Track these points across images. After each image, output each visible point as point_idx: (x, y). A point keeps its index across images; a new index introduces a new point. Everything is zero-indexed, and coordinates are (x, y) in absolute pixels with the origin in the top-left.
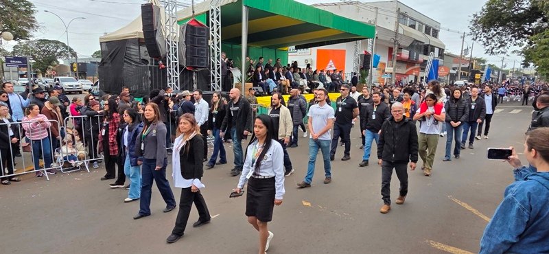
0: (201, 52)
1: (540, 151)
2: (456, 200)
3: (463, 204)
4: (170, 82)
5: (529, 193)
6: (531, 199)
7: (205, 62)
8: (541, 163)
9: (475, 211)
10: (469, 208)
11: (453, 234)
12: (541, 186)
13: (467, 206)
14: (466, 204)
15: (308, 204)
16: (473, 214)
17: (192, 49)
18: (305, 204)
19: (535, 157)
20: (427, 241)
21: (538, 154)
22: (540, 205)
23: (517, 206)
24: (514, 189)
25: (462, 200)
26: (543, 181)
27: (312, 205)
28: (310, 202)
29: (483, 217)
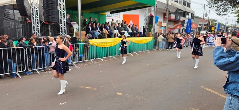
0: (54, 13)
2: (206, 88)
3: (209, 90)
4: (34, 31)
9: (216, 93)
10: (213, 92)
11: (205, 105)
13: (211, 91)
14: (211, 90)
16: (215, 94)
18: (119, 94)
20: (190, 109)
25: (209, 88)
27: (122, 94)
28: (121, 93)
29: (221, 95)
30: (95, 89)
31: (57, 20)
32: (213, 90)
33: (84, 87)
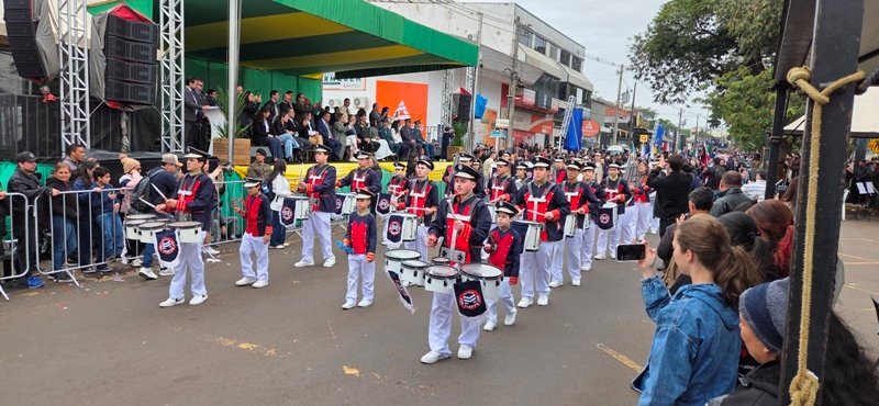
0: (141, 73)
2: (610, 352)
3: (621, 357)
4: (69, 131)
5: (699, 320)
6: (701, 329)
7: (149, 94)
10: (631, 364)
13: (627, 362)
14: (625, 358)
15: (355, 371)
17: (120, 65)
18: (349, 371)
19: (692, 261)
25: (620, 351)
27: (360, 373)
28: (357, 368)
30: (272, 351)
31: (153, 99)
32: (630, 357)
33: (236, 344)
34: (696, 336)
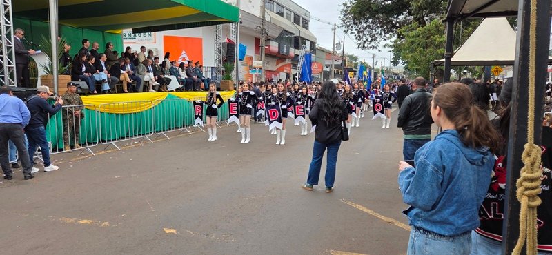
1: (444, 108)
2: (350, 203)
3: (358, 206)
5: (440, 152)
6: (443, 158)
8: (445, 121)
12: (449, 144)
13: (361, 208)
15: (173, 231)
18: (168, 231)
19: (439, 114)
21: (442, 112)
22: (451, 164)
23: (430, 168)
24: (425, 151)
25: (356, 203)
26: (451, 138)
27: (177, 231)
28: (173, 228)
29: (379, 216)
30: (106, 224)
32: (364, 205)
33: (76, 221)
34: (439, 164)
